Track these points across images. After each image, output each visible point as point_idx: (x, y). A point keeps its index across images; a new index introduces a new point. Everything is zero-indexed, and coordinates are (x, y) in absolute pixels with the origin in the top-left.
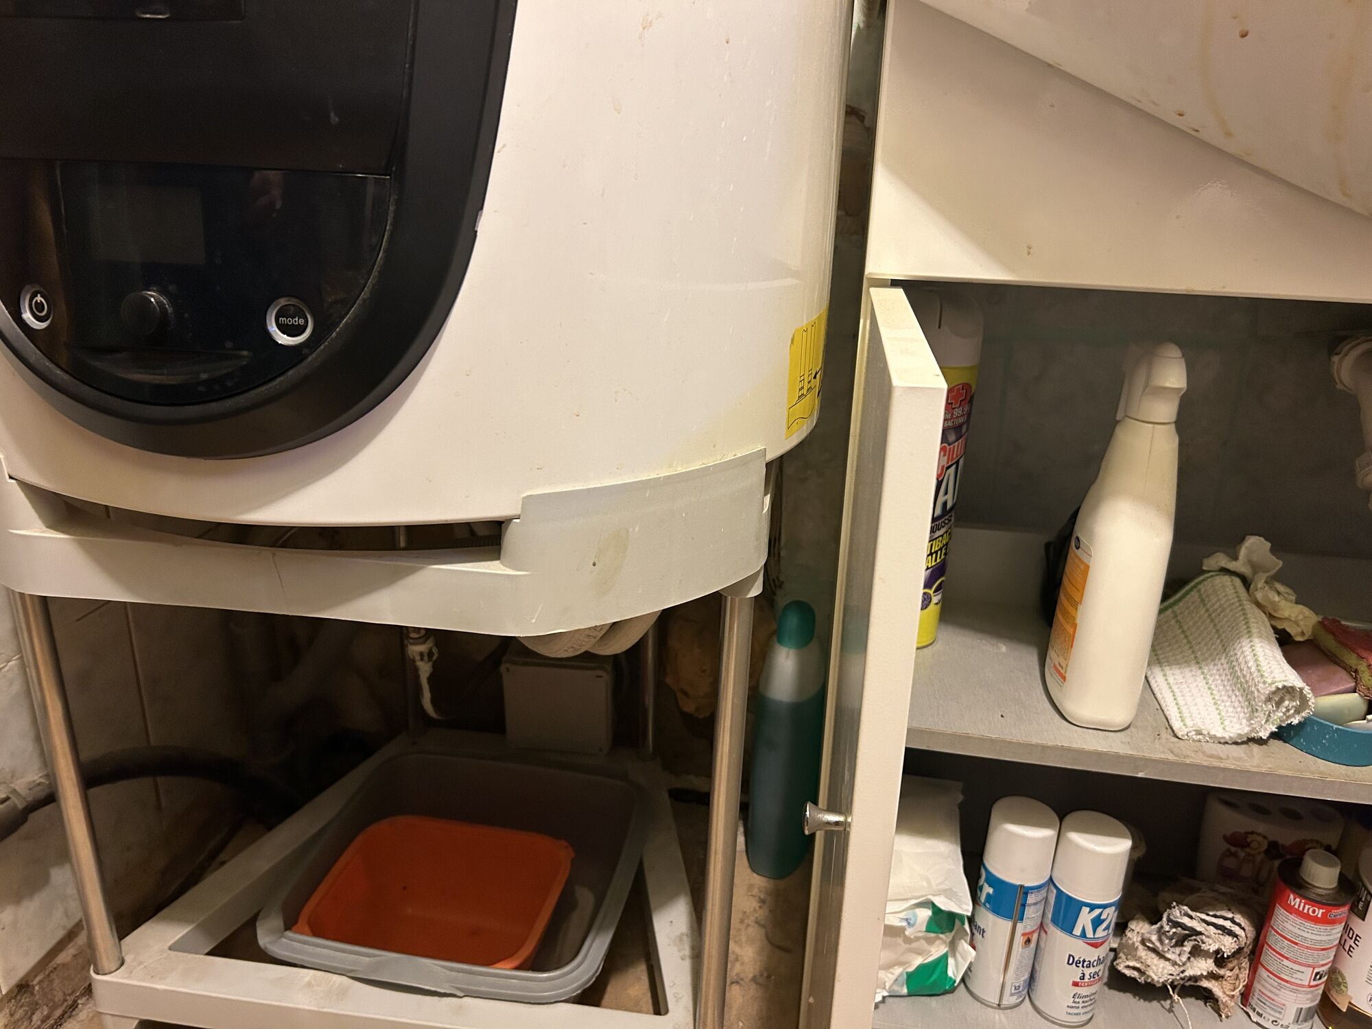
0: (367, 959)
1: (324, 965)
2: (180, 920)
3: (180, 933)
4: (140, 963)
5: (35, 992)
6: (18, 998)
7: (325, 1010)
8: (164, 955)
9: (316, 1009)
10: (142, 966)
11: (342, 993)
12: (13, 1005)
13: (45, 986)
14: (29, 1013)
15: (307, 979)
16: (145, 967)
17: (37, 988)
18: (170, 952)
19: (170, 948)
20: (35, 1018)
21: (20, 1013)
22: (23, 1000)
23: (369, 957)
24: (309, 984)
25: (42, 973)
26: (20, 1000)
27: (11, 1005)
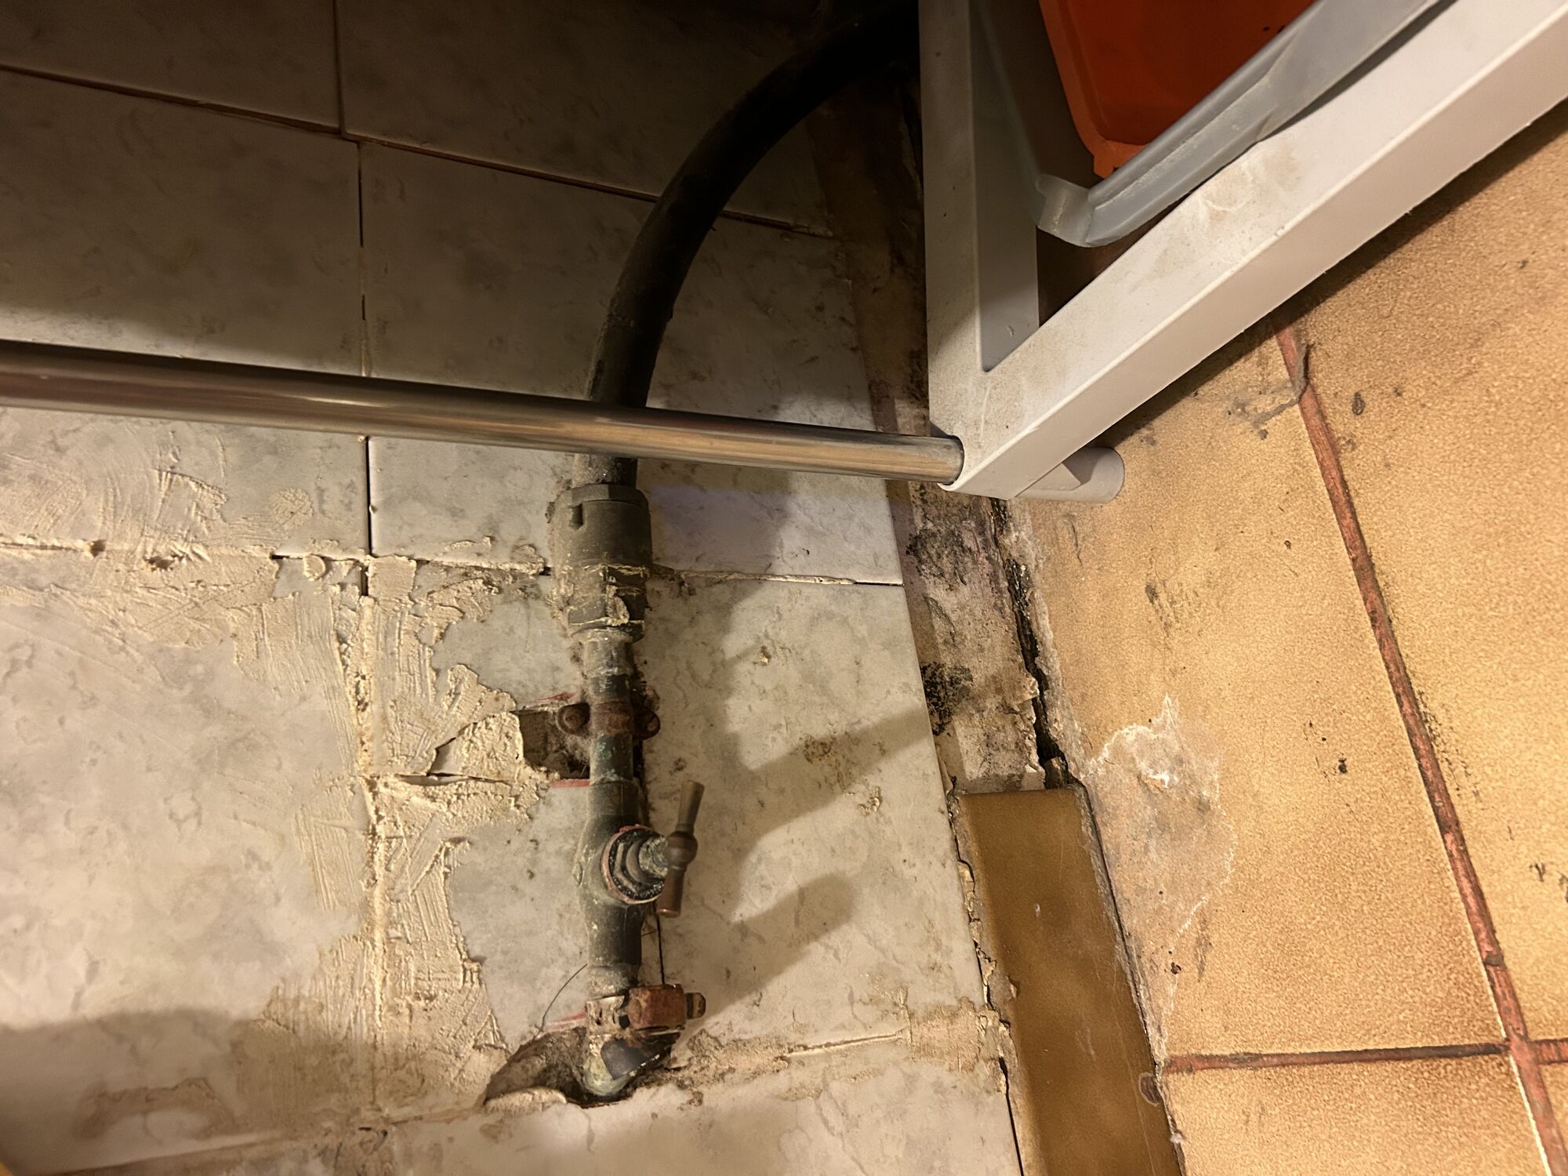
0: (1265, 80)
1: (1205, 169)
2: (958, 322)
3: (974, 338)
4: (976, 423)
5: (935, 530)
6: (924, 557)
7: (1288, 227)
8: (989, 385)
9: (1274, 238)
10: (982, 425)
11: (1286, 172)
12: (930, 568)
13: (935, 512)
14: (955, 548)
15: (1203, 214)
16: (986, 422)
17: (930, 525)
18: (990, 374)
19: (987, 370)
20: (969, 543)
21: (947, 565)
22: (933, 552)
23: (1264, 75)
24: (1216, 217)
25: (915, 510)
26: (930, 557)
27: (928, 571)
